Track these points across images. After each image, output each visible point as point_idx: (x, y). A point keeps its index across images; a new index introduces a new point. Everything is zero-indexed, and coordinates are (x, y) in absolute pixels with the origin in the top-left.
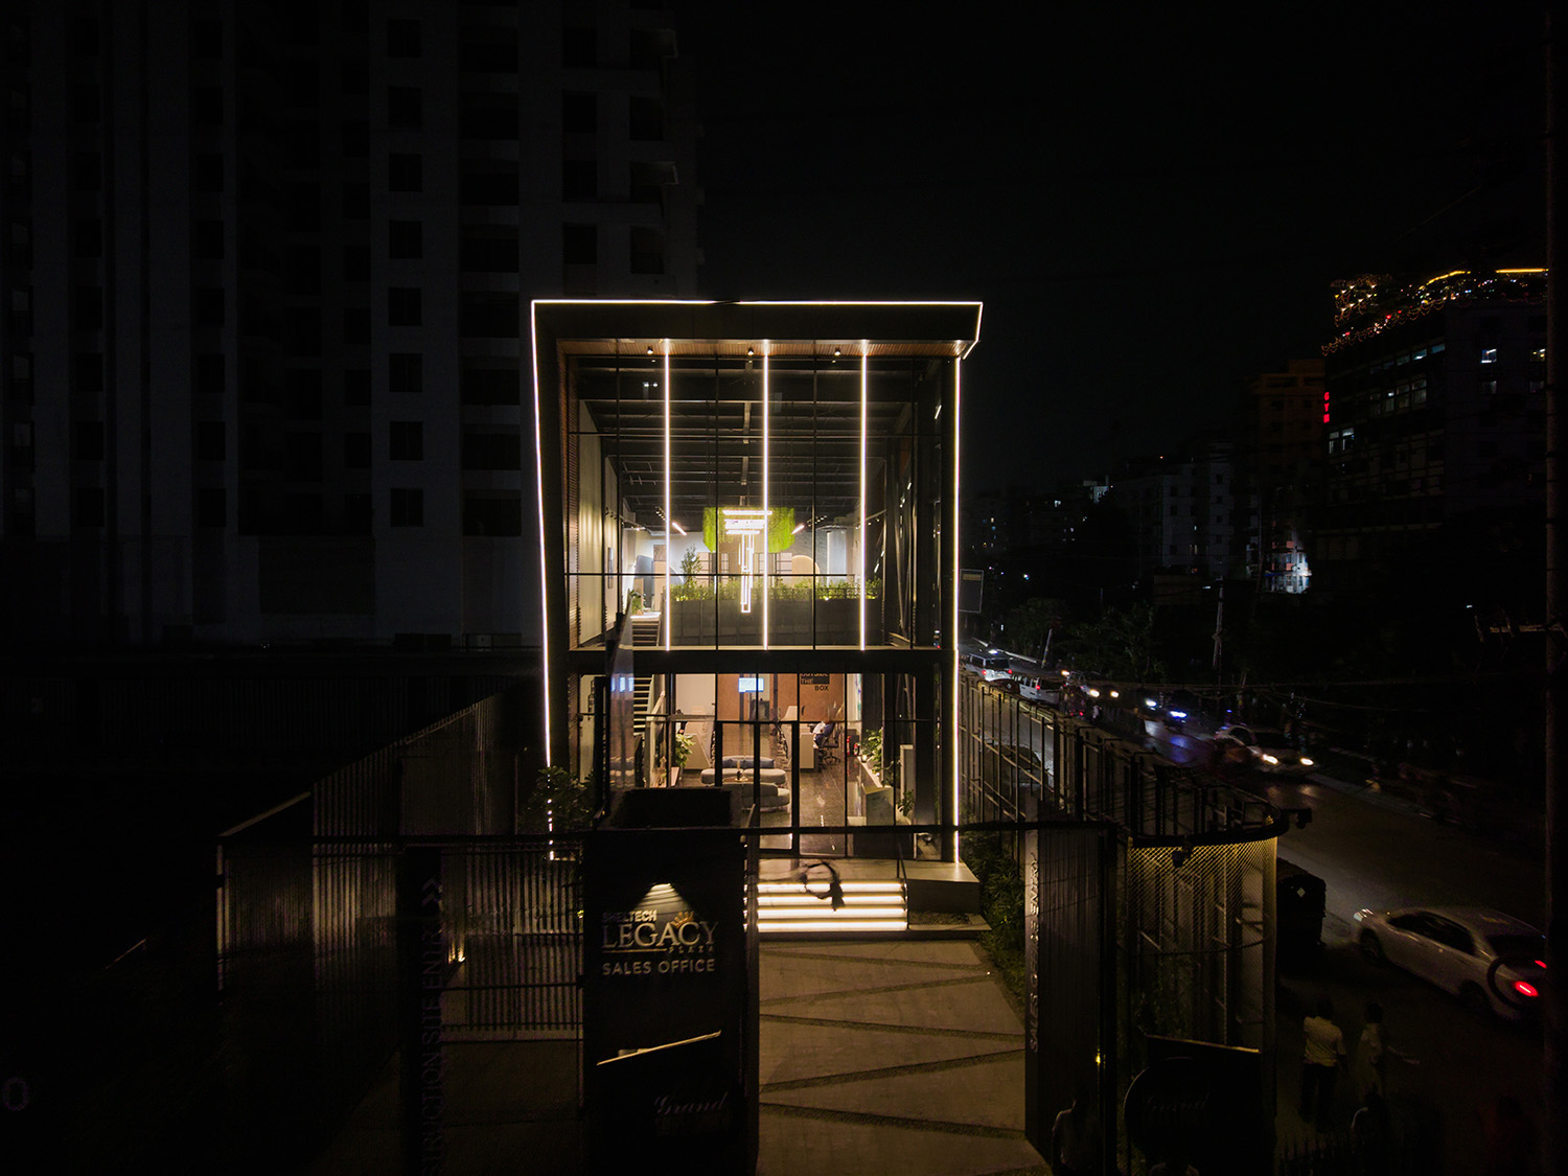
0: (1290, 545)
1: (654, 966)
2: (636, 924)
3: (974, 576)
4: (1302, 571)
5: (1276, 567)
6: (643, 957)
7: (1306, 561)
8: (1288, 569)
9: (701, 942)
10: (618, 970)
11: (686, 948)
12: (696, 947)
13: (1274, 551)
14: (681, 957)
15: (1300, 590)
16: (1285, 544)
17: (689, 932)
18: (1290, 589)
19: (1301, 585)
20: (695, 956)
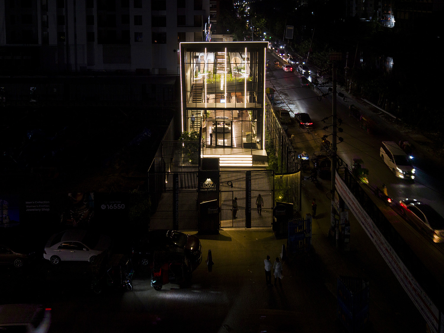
0: (390, 12)
1: (208, 189)
2: (205, 184)
3: (291, 28)
4: (393, 21)
5: (386, 18)
6: (206, 188)
7: (394, 18)
8: (389, 19)
9: (214, 186)
10: (203, 190)
11: (212, 187)
12: (213, 187)
13: (385, 13)
14: (211, 188)
15: (392, 27)
16: (388, 12)
17: (212, 185)
18: (389, 26)
19: (392, 25)
20: (213, 188)
